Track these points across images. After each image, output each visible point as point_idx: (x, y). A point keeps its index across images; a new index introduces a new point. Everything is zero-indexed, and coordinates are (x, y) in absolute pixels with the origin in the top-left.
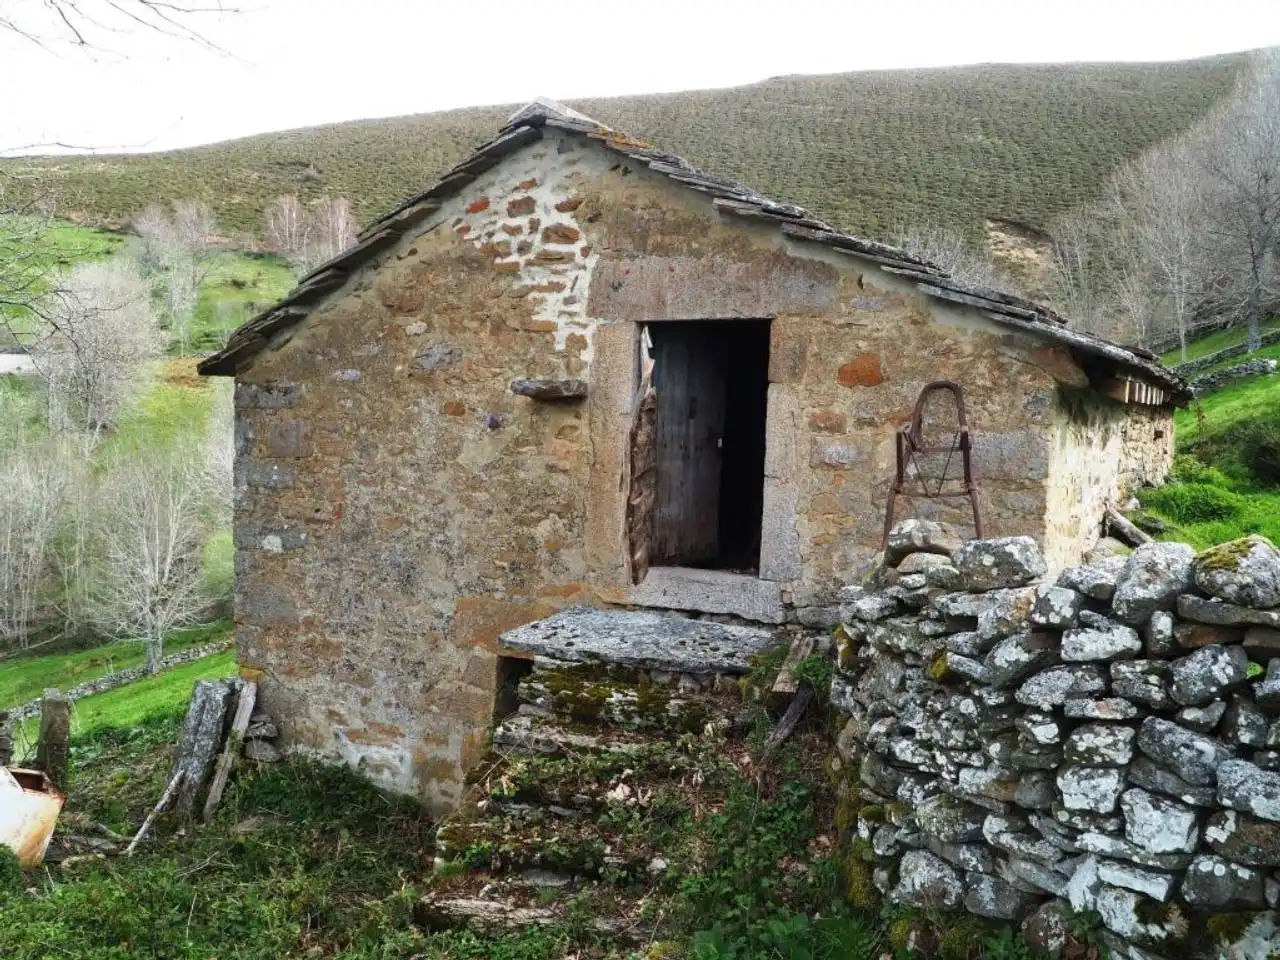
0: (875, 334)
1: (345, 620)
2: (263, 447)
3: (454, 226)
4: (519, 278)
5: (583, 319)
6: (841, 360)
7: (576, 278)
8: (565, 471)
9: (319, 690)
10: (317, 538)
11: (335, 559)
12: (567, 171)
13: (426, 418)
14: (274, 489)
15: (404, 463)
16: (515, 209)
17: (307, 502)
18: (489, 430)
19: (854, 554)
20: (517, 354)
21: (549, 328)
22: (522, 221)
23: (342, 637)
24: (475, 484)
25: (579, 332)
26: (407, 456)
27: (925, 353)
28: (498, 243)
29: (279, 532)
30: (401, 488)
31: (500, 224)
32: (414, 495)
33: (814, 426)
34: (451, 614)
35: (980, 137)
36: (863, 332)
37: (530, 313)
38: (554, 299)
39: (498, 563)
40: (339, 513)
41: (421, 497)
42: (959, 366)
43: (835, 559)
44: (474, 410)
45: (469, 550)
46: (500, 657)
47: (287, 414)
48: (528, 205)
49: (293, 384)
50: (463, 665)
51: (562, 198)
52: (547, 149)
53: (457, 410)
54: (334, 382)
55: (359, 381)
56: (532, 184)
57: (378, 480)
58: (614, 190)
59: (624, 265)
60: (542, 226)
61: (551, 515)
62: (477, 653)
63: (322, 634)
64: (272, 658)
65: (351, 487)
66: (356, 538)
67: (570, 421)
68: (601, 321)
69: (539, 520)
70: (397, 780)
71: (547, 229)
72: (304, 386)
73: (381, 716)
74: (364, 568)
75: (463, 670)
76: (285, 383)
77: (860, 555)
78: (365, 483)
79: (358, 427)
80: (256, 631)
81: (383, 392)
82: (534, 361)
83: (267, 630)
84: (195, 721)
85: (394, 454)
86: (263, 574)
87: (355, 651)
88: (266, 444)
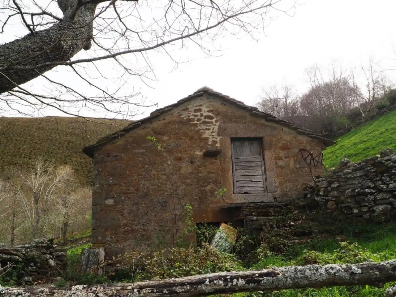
0: (287, 140)
1: (141, 221)
3: (177, 114)
4: (197, 127)
5: (216, 137)
6: (280, 145)
7: (214, 127)
8: (213, 173)
10: (128, 198)
11: (136, 204)
12: (210, 103)
13: (169, 162)
14: (110, 185)
15: (162, 174)
16: (196, 111)
17: (124, 188)
18: (190, 164)
20: (198, 145)
21: (207, 139)
22: (198, 114)
23: (139, 227)
24: (186, 178)
25: (215, 140)
26: (163, 172)
27: (297, 143)
28: (191, 118)
29: (113, 198)
30: (160, 181)
31: (192, 114)
32: (165, 182)
33: (276, 158)
36: (285, 139)
37: (201, 135)
38: (207, 132)
39: (195, 198)
40: (137, 190)
41: (168, 183)
43: (284, 186)
44: (185, 159)
45: (185, 195)
46: (197, 223)
47: (116, 163)
48: (200, 110)
49: (118, 154)
51: (209, 109)
52: (204, 98)
53: (180, 159)
54: (135, 153)
55: (145, 153)
56: (201, 105)
57: (152, 179)
58: (223, 108)
59: (227, 125)
61: (211, 184)
63: (131, 227)
64: (109, 239)
65: (142, 182)
66: (144, 196)
67: (214, 161)
68: (221, 137)
69: (207, 185)
71: (205, 116)
72: (122, 155)
74: (147, 205)
76: (115, 154)
77: (289, 185)
78: (147, 180)
79: (144, 165)
80: (102, 231)
81: (154, 155)
82: (202, 147)
83: (107, 230)
84: (86, 261)
85: (158, 172)
86: (105, 212)
87: (144, 230)
88: (107, 172)
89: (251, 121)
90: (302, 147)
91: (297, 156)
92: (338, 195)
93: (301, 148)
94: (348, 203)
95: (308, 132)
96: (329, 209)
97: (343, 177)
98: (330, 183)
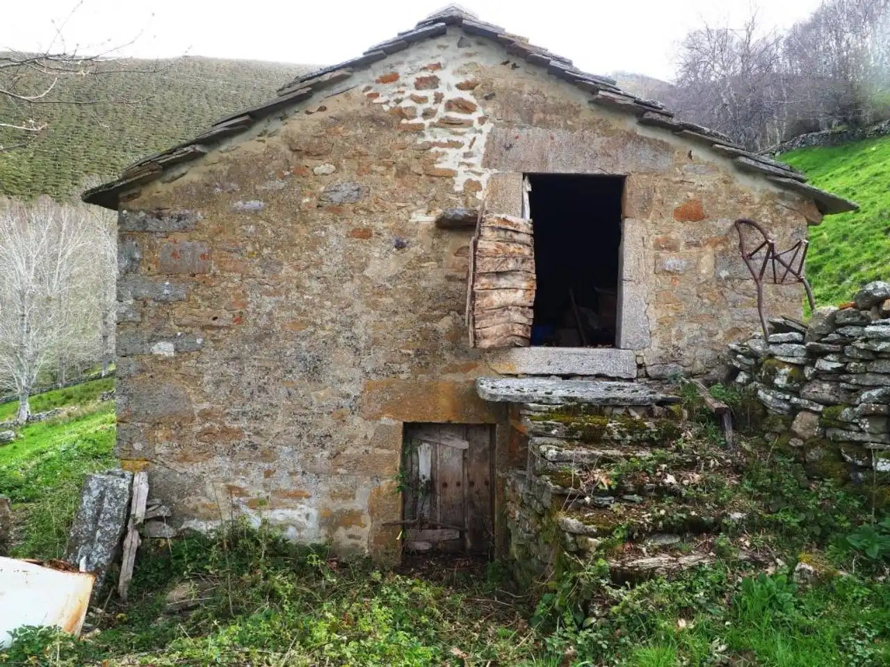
0: (699, 189)
1: (247, 408)
2: (153, 267)
3: (364, 91)
4: (423, 136)
5: (479, 169)
6: (676, 204)
7: (474, 139)
9: (216, 470)
10: (214, 341)
11: (235, 358)
12: (467, 61)
13: (333, 241)
14: (165, 302)
15: (310, 276)
16: (420, 84)
17: (204, 312)
18: (394, 250)
19: (685, 330)
20: (420, 193)
21: (450, 175)
22: (429, 93)
23: (243, 423)
24: (381, 291)
25: (475, 178)
26: (313, 271)
27: (732, 201)
28: (406, 108)
29: (171, 338)
30: (305, 297)
31: (408, 93)
32: (320, 302)
33: (657, 246)
34: (358, 394)
36: (692, 187)
37: (432, 162)
38: (452, 152)
39: (403, 351)
40: (239, 319)
41: (328, 303)
42: (751, 210)
43: (674, 332)
44: (380, 234)
45: (375, 342)
46: (405, 423)
47: (182, 238)
48: (433, 82)
49: (187, 211)
50: (370, 434)
51: (461, 80)
52: (450, 41)
53: (365, 234)
54: (235, 211)
55: (264, 210)
56: (438, 66)
57: (283, 291)
58: (505, 77)
59: (515, 132)
60: (446, 99)
61: (452, 313)
62: (383, 423)
63: (221, 423)
64: (160, 449)
65: (253, 298)
66: (259, 339)
67: (465, 242)
68: (495, 171)
69: (442, 317)
70: (302, 533)
71: (450, 101)
72: (199, 214)
73: (285, 484)
74: (267, 364)
75: (369, 437)
76: (180, 211)
77: (690, 329)
78: (268, 294)
79: (261, 248)
80: (143, 427)
81: (288, 220)
82: (434, 198)
83: (156, 425)
84: (93, 511)
85: (299, 270)
86: (151, 377)
87: (257, 434)
88: (156, 263)
89: (591, 124)
90: (745, 215)
91: (725, 240)
92: (832, 398)
93: (740, 217)
94: (861, 431)
95: (772, 169)
96: (795, 435)
97: (862, 346)
98: (814, 355)
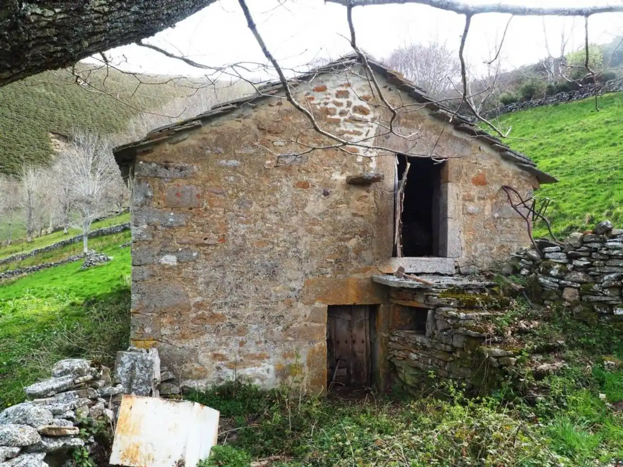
0: (484, 168)
1: (228, 300)
2: (161, 202)
3: (305, 96)
4: (339, 126)
6: (473, 175)
7: (369, 131)
8: (362, 216)
9: (206, 344)
10: (205, 254)
11: (219, 266)
12: (365, 83)
13: (285, 189)
14: (171, 227)
15: (270, 212)
16: (339, 94)
17: (198, 235)
18: (323, 196)
19: (479, 245)
20: (338, 162)
21: (355, 151)
22: (344, 101)
23: (226, 310)
24: (314, 222)
25: (369, 155)
26: (272, 208)
27: (500, 175)
28: (330, 108)
29: (175, 252)
30: (267, 225)
31: (331, 100)
32: (277, 228)
33: (464, 199)
34: (300, 288)
35: (44, 90)
36: (481, 166)
38: (355, 138)
39: (329, 260)
40: (223, 239)
41: (282, 229)
42: (508, 180)
43: (473, 248)
44: (314, 186)
45: (311, 254)
46: (329, 306)
47: (182, 182)
48: (345, 94)
49: (186, 165)
50: (308, 313)
51: (361, 94)
52: (356, 71)
53: (305, 185)
54: (221, 167)
55: (240, 167)
56: (349, 85)
57: (252, 221)
58: (385, 95)
60: (353, 105)
61: (356, 236)
62: (316, 306)
63: (210, 310)
64: (163, 331)
65: (232, 225)
66: (236, 253)
67: (364, 193)
68: (380, 151)
69: (350, 239)
70: (265, 382)
71: (355, 107)
72: (195, 167)
73: (253, 350)
74: (242, 270)
75: (308, 316)
76: (181, 164)
77: (481, 246)
78: (242, 222)
79: (238, 192)
80: (152, 316)
81: (256, 174)
82: (346, 165)
83: (162, 314)
85: (263, 207)
86: (160, 280)
87: (235, 317)
88: (164, 200)
89: (430, 127)
90: (506, 183)
91: (496, 197)
92: (585, 280)
93: (504, 184)
94: (605, 295)
95: (522, 159)
96: (565, 300)
97: (605, 252)
98: (571, 258)
